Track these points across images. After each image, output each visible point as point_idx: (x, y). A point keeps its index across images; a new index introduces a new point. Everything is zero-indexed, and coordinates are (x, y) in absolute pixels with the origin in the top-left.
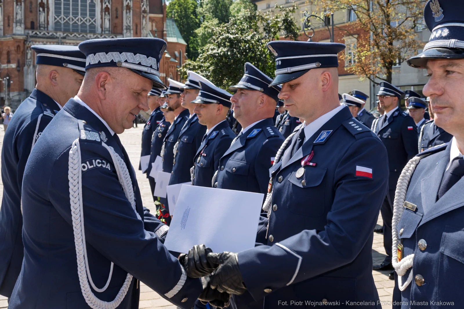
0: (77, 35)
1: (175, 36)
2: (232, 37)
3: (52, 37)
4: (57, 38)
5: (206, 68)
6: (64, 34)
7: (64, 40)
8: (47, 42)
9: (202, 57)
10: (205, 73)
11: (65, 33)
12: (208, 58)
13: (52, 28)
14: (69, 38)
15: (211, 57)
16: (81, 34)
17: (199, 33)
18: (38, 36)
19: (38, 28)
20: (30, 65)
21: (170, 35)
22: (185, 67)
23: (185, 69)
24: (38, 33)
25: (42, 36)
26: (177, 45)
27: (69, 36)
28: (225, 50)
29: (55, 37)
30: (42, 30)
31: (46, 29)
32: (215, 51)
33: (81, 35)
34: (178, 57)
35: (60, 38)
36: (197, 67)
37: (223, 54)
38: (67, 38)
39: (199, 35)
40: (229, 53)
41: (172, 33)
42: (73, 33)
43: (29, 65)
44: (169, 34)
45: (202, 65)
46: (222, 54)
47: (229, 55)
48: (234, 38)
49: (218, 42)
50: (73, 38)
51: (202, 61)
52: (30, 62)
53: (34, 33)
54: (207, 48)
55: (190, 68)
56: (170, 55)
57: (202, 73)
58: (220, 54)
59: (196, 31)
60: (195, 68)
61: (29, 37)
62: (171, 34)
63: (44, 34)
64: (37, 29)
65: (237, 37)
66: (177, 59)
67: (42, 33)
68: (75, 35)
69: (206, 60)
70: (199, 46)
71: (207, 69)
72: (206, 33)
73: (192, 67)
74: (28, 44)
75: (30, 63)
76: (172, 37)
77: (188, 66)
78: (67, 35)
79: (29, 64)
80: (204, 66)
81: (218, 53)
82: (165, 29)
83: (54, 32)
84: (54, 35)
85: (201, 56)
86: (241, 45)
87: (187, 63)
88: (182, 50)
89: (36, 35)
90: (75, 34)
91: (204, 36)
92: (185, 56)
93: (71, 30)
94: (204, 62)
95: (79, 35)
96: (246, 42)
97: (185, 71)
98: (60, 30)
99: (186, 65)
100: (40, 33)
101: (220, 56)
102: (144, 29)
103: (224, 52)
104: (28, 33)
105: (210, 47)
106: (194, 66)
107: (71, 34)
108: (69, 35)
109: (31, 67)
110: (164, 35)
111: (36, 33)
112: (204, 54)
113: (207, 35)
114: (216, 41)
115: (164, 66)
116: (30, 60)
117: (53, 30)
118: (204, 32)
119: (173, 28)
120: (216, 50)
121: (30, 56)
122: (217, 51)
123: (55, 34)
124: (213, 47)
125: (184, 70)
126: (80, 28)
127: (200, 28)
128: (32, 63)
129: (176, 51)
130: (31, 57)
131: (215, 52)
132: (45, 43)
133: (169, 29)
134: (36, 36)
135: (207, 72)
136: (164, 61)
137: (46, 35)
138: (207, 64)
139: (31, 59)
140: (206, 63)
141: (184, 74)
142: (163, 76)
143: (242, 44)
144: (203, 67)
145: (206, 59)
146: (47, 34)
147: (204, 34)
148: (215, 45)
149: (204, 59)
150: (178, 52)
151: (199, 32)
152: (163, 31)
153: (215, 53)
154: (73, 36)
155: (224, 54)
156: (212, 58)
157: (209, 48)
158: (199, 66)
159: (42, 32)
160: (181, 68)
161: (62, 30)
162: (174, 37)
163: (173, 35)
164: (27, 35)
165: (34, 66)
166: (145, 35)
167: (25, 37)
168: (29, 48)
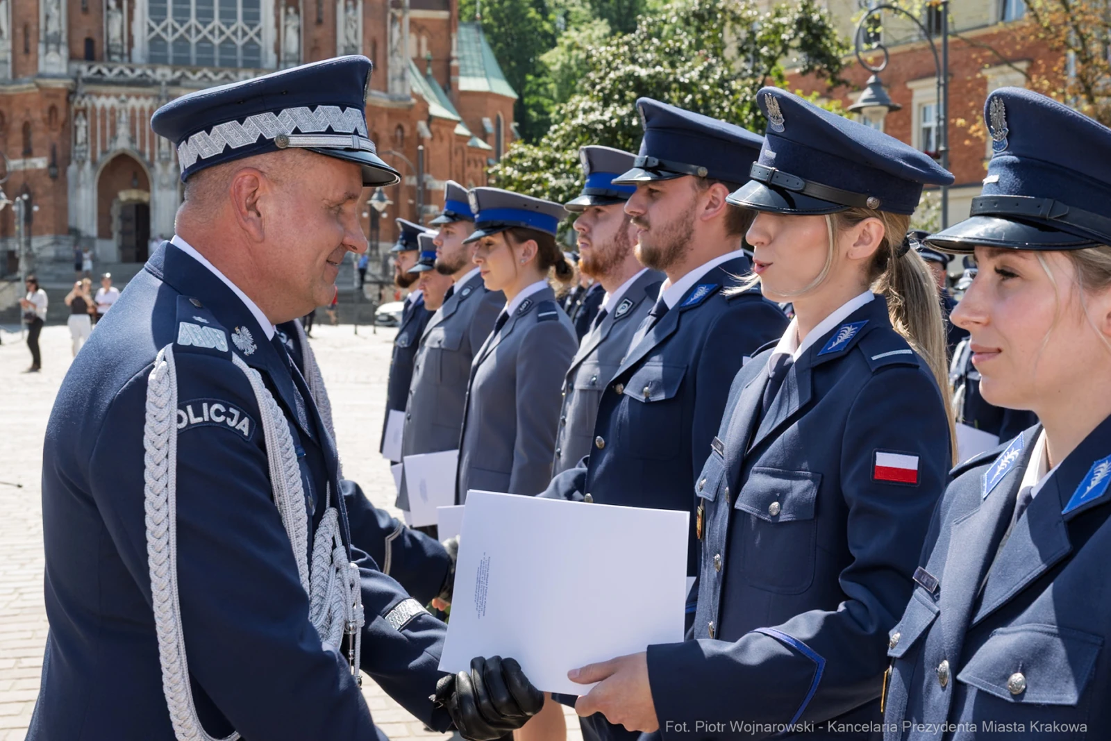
0: (210, 75)
1: (483, 72)
2: (643, 72)
3: (143, 82)
4: (156, 83)
5: (568, 167)
6: (174, 72)
7: (173, 90)
8: (128, 96)
9: (558, 134)
10: (567, 181)
11: (178, 69)
12: (575, 137)
13: (143, 56)
14: (189, 83)
15: (583, 134)
16: (221, 71)
17: (554, 64)
18: (105, 79)
20: (84, 162)
21: (470, 71)
22: (509, 162)
23: (509, 170)
24: (105, 71)
25: (115, 79)
26: (490, 101)
27: (187, 78)
28: (623, 111)
29: (150, 80)
30: (114, 62)
32: (593, 116)
33: (221, 75)
34: (490, 135)
35: (164, 83)
36: (542, 164)
37: (617, 124)
38: (184, 83)
39: (552, 68)
40: (635, 122)
41: (475, 64)
42: (200, 71)
43: (80, 160)
44: (466, 66)
45: (558, 156)
46: (614, 125)
47: (634, 127)
48: (649, 76)
49: (602, 90)
50: (199, 84)
51: (558, 146)
52: (83, 151)
53: (94, 70)
54: (573, 107)
55: (521, 165)
56: (471, 130)
57: (556, 179)
58: (608, 124)
59: (545, 58)
60: (538, 166)
61: (80, 81)
62: (473, 67)
63: (121, 73)
64: (101, 60)
65: (659, 73)
66: (489, 139)
67: (116, 71)
68: (205, 76)
69: (570, 144)
70: (551, 102)
71: (572, 170)
72: (572, 63)
73: (530, 163)
74: (79, 103)
75: (83, 154)
76: (474, 75)
77: (518, 161)
78: (183, 76)
79: (80, 157)
80: (562, 159)
81: (604, 122)
82: (454, 54)
83: (149, 68)
84: (148, 76)
85: (555, 131)
86: (671, 97)
87: (516, 152)
88: (503, 113)
89: (99, 76)
90: (205, 71)
91: (566, 72)
92: (511, 132)
93: (194, 62)
94: (564, 149)
95: (216, 74)
96: (687, 88)
97: (508, 174)
98: (164, 61)
99: (511, 157)
100: (110, 70)
101: (608, 129)
102: (395, 54)
103: (621, 118)
104: (79, 72)
105: (582, 105)
106: (535, 160)
107: (194, 73)
108: (189, 74)
109: (88, 165)
110: (453, 71)
111: (99, 72)
112: (562, 124)
113: (575, 69)
114: (598, 87)
115: (451, 159)
116: (84, 147)
117: (143, 61)
118: (566, 61)
119: (479, 51)
120: (597, 113)
121: (84, 135)
122: (602, 115)
123: (149, 72)
124: (590, 104)
125: (505, 172)
126: (217, 54)
127: (556, 49)
128: (89, 155)
129: (486, 116)
130: (86, 139)
131: (595, 119)
132: (123, 97)
133: (466, 53)
134: (98, 80)
135: (571, 176)
136: (451, 146)
137: (126, 75)
138: (571, 155)
139: (86, 142)
140: (569, 152)
141: (507, 183)
143: (673, 94)
144: (559, 162)
145: (569, 139)
146: (127, 72)
147: (566, 67)
148: (595, 99)
149: (564, 141)
150: (492, 122)
151: (553, 60)
152: (449, 59)
153: (594, 122)
154: (200, 79)
155: (621, 124)
156: (587, 136)
157: (577, 107)
158: (547, 158)
159: (116, 67)
160: (498, 167)
161: (171, 61)
162: (481, 76)
163: (477, 71)
164: (76, 78)
165: (94, 163)
166: (398, 72)
167: (69, 81)
168: (81, 114)
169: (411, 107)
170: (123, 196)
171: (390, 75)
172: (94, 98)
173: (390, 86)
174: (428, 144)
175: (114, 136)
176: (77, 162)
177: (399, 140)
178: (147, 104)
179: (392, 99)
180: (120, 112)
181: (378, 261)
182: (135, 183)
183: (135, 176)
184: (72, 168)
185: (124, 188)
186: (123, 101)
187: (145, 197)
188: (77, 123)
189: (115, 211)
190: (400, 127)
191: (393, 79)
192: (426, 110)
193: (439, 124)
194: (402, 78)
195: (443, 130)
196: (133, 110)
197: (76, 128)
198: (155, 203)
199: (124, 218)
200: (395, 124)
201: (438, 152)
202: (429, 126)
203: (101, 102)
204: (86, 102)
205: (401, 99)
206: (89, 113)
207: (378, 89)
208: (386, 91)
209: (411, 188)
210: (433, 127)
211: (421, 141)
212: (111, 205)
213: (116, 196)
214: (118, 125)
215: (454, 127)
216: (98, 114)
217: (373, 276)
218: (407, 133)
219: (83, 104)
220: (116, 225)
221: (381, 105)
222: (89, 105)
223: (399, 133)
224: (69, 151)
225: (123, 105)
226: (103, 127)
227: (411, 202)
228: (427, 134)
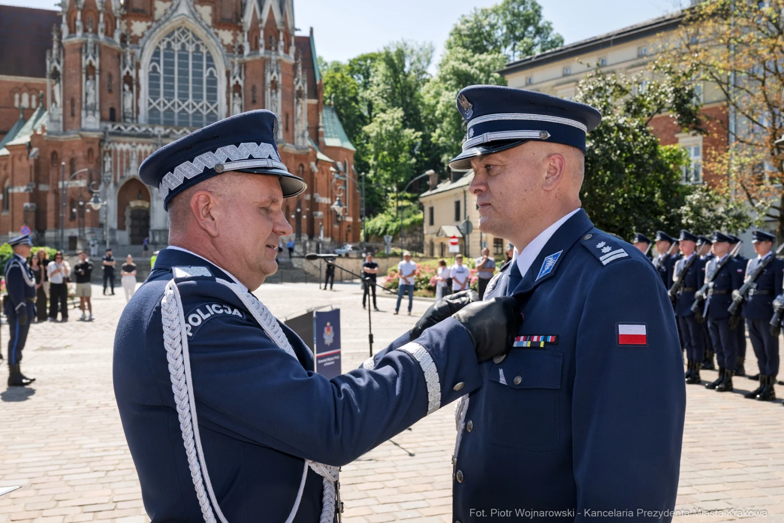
1: (337, 136)
3: (146, 135)
4: (154, 136)
6: (165, 129)
7: (165, 141)
8: (137, 144)
11: (168, 128)
13: (145, 120)
14: (175, 137)
17: (371, 132)
18: (123, 133)
19: (122, 120)
20: (109, 183)
21: (329, 135)
24: (122, 128)
25: (129, 133)
26: (341, 152)
27: (174, 133)
29: (151, 134)
30: (128, 122)
31: (135, 121)
34: (341, 172)
35: (159, 136)
38: (171, 136)
41: (332, 131)
42: (182, 129)
43: (107, 182)
44: (326, 132)
52: (108, 176)
53: (116, 127)
59: (366, 129)
61: (107, 134)
62: (331, 133)
63: (133, 129)
64: (120, 121)
67: (129, 128)
72: (383, 132)
74: (107, 147)
75: (109, 178)
76: (331, 137)
78: (171, 132)
79: (107, 180)
82: (321, 124)
83: (150, 127)
84: (150, 132)
88: (348, 160)
89: (119, 131)
90: (185, 129)
91: (379, 137)
92: (352, 170)
93: (176, 124)
98: (158, 123)
100: (126, 128)
102: (299, 122)
104: (106, 128)
107: (178, 130)
108: (175, 131)
109: (112, 185)
110: (320, 134)
111: (119, 128)
113: (384, 136)
115: (328, 185)
116: (109, 174)
117: (146, 123)
118: (379, 131)
119: (333, 123)
121: (109, 167)
123: (150, 129)
126: (191, 119)
127: (372, 124)
128: (112, 179)
129: (339, 161)
130: (111, 169)
132: (134, 144)
133: (326, 124)
134: (118, 133)
137: (136, 131)
139: (111, 171)
142: (326, 202)
146: (137, 129)
147: (379, 134)
150: (342, 164)
151: (371, 130)
152: (318, 127)
159: (129, 126)
161: (162, 123)
162: (336, 138)
163: (333, 135)
164: (105, 130)
165: (116, 184)
166: (301, 132)
167: (101, 134)
168: (107, 154)
169: (308, 153)
170: (133, 204)
171: (296, 135)
172: (116, 145)
173: (296, 141)
174: (316, 176)
175: (128, 168)
176: (105, 183)
177: (301, 173)
178: (149, 148)
179: (297, 149)
180: (132, 153)
181: (301, 244)
182: (141, 196)
183: (140, 192)
184: (102, 187)
185: (133, 199)
186: (134, 147)
187: (147, 205)
188: (105, 159)
189: (128, 213)
190: (302, 165)
191: (298, 137)
192: (315, 156)
193: (322, 164)
194: (303, 136)
195: (324, 167)
196: (140, 152)
197: (104, 162)
198: (153, 208)
199: (133, 217)
200: (298, 163)
201: (321, 180)
202: (316, 164)
203: (121, 147)
204: (111, 146)
205: (302, 149)
206: (112, 153)
207: (289, 142)
208: (293, 143)
209: (307, 201)
210: (319, 166)
211: (312, 173)
212: (125, 210)
213: (128, 204)
214: (131, 161)
215: (330, 166)
216: (118, 154)
217: (298, 253)
218: (306, 169)
219: (109, 147)
220: (128, 222)
221: (291, 152)
222: (113, 149)
223: (301, 169)
224: (100, 176)
225: (134, 149)
226: (121, 162)
227: (308, 209)
228: (316, 170)
